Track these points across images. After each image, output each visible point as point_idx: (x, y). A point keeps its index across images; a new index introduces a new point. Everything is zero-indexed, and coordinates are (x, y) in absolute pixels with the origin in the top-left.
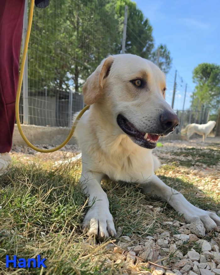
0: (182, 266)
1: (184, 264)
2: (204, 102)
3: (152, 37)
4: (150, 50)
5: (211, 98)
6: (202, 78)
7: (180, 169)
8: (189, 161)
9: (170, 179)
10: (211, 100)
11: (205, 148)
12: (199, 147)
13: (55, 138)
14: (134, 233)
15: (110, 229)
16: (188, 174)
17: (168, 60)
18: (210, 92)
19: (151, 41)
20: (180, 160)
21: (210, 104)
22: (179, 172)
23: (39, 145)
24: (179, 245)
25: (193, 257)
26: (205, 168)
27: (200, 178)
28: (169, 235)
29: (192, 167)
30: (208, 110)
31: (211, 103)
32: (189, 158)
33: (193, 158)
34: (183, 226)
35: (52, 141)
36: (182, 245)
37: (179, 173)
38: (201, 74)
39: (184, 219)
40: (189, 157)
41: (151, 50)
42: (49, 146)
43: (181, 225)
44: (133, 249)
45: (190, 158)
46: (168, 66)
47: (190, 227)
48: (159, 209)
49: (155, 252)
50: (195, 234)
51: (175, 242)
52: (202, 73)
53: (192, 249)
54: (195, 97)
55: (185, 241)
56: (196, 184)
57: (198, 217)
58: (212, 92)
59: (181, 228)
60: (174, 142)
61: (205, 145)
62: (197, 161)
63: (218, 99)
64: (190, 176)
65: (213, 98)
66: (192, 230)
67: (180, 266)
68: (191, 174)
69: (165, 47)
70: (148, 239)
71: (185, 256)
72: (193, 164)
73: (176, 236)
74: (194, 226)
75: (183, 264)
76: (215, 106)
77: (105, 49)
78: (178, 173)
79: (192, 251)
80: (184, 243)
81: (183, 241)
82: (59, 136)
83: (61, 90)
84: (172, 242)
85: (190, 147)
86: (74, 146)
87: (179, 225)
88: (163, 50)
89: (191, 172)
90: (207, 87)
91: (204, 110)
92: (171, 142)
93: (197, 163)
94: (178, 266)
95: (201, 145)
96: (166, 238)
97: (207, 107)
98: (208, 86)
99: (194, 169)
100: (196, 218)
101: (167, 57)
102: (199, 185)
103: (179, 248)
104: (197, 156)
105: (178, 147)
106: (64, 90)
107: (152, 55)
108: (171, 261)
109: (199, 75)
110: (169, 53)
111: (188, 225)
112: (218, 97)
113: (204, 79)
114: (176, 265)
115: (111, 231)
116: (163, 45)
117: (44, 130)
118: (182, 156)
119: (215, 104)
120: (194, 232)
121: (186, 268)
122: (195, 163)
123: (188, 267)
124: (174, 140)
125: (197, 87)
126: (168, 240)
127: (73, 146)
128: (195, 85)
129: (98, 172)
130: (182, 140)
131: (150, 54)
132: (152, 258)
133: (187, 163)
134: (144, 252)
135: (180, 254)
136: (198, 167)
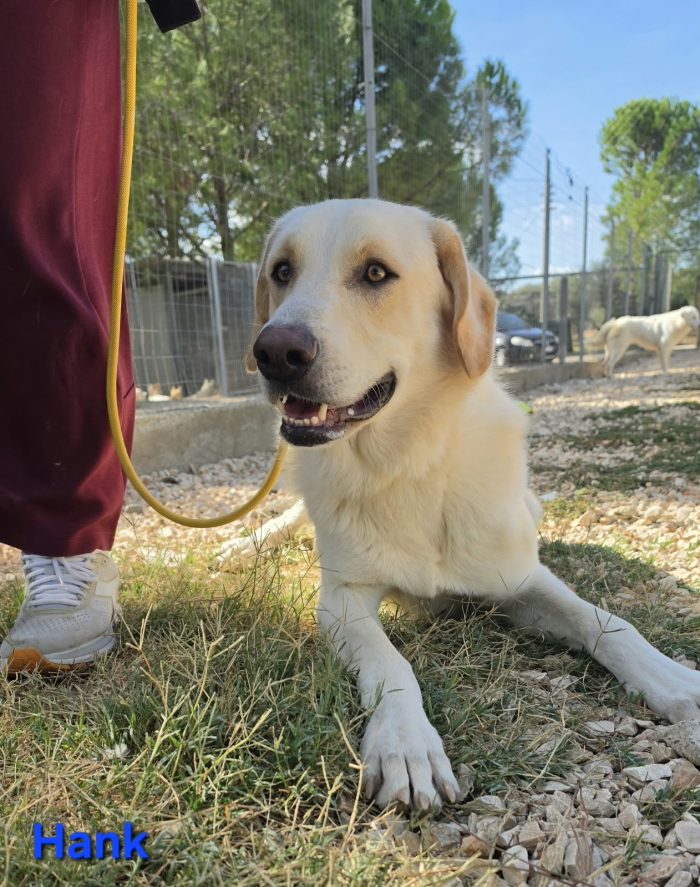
0: (667, 875)
1: (672, 869)
2: (649, 234)
3: (454, 40)
4: (452, 83)
5: (671, 216)
6: (632, 154)
7: (605, 505)
8: (629, 467)
9: (579, 550)
10: (671, 225)
11: (671, 401)
12: (650, 401)
13: (194, 444)
14: (509, 778)
15: (443, 779)
16: (630, 520)
17: (516, 111)
18: (667, 198)
19: (454, 51)
20: (597, 469)
21: (669, 237)
22: (603, 519)
23: (149, 474)
24: (645, 804)
25: (692, 839)
26: (682, 491)
27: (671, 535)
28: (609, 770)
29: (640, 492)
30: (666, 261)
31: (672, 233)
32: (624, 452)
33: (636, 452)
34: (648, 732)
35: (187, 456)
36: (652, 801)
37: (604, 523)
38: (629, 142)
39: (647, 707)
40: (623, 447)
41: (456, 84)
42: (179, 473)
43: (641, 729)
44: (518, 838)
45: (627, 453)
46: (518, 132)
47: (670, 736)
48: (564, 681)
49: (580, 838)
50: (687, 759)
51: (631, 792)
52: (634, 137)
53: (687, 815)
54: (615, 219)
55: (661, 790)
56: (663, 564)
57: (690, 700)
58: (675, 195)
59: (640, 739)
60: (566, 388)
61: (669, 386)
62: (651, 467)
63: (694, 218)
64: (638, 528)
65: (678, 215)
66: (677, 747)
67: (662, 876)
68: (641, 521)
69: (502, 68)
70: (551, 793)
71: (668, 837)
72: (640, 477)
73: (631, 772)
74: (682, 733)
75: (669, 869)
76: (687, 242)
77: (303, 104)
78: (598, 522)
79: (687, 820)
80: (661, 796)
81: (655, 790)
82: (206, 437)
83: (177, 259)
84: (622, 793)
85: (622, 405)
86: (253, 459)
87: (633, 731)
88: (496, 79)
89: (641, 513)
90: (655, 183)
91: (654, 261)
92: (556, 392)
93: (654, 474)
94: (654, 876)
95: (656, 391)
96: (604, 782)
97: (662, 252)
98: (659, 178)
99: (646, 498)
100: (682, 703)
101: (512, 102)
102: (671, 566)
103: (648, 812)
104: (650, 441)
105: (581, 410)
106: (186, 259)
107: (461, 103)
108: (633, 862)
109: (622, 143)
110: (514, 85)
111: (662, 729)
112: (696, 210)
113: (642, 155)
114: (647, 875)
115: (447, 788)
116: (494, 61)
117: (157, 427)
118: (601, 447)
119: (687, 234)
120: (684, 751)
121: (679, 881)
122: (648, 472)
123: (685, 879)
124: (562, 381)
125: (619, 188)
126: (611, 788)
127: (250, 461)
128: (613, 179)
129: (369, 585)
130: (590, 378)
131: (455, 98)
132: (577, 862)
133: (620, 478)
134: (550, 843)
135: (654, 835)
136: (659, 488)
